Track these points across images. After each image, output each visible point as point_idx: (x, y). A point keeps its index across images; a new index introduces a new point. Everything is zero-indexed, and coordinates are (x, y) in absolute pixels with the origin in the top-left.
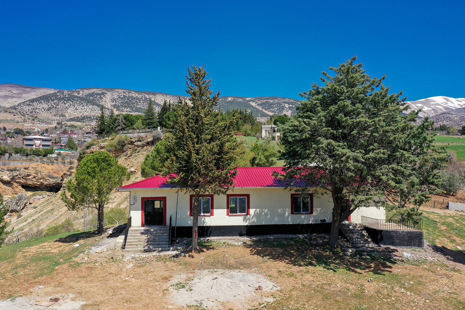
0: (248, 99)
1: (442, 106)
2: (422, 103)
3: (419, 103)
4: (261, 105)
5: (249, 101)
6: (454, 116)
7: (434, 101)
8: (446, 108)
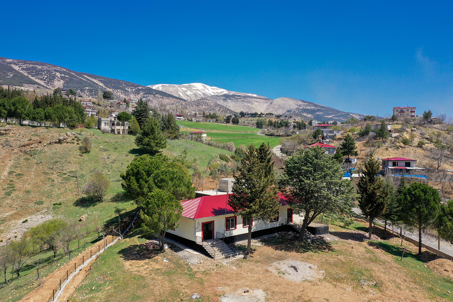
0: (8, 60)
1: (201, 92)
2: (186, 87)
3: (184, 87)
4: (26, 69)
5: (11, 63)
6: (210, 101)
7: (195, 87)
8: (204, 94)
